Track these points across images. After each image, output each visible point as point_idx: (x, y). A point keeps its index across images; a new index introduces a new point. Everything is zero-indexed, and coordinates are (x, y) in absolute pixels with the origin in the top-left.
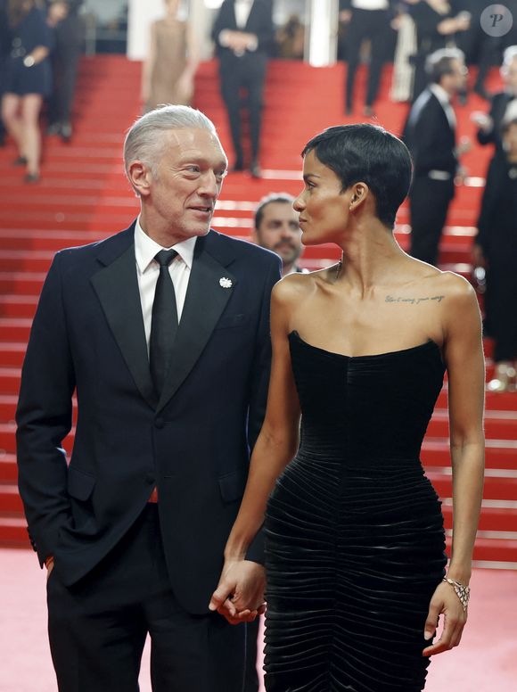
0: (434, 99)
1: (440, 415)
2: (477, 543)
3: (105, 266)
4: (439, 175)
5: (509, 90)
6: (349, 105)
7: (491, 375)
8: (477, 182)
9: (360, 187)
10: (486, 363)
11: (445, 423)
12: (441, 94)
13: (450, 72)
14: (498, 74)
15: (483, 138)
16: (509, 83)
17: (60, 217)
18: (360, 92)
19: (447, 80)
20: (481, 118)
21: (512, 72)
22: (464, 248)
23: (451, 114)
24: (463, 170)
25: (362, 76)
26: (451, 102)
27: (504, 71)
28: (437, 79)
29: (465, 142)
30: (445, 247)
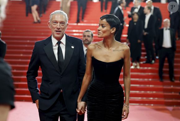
0: (119, 9)
1: (122, 73)
2: (130, 100)
3: (46, 45)
4: (121, 24)
5: (134, 6)
6: (102, 10)
7: (132, 65)
8: (128, 26)
9: (114, 28)
10: (131, 63)
11: (122, 75)
12: (120, 7)
13: (122, 3)
14: (132, 3)
15: (129, 16)
16: (135, 5)
17: (43, 34)
18: (104, 7)
19: (122, 5)
20: (129, 13)
21: (135, 3)
22: (125, 39)
23: (123, 12)
24: (125, 23)
25: (104, 4)
26: (123, 9)
27: (134, 3)
28: (120, 4)
29: (126, 18)
30: (122, 39)
